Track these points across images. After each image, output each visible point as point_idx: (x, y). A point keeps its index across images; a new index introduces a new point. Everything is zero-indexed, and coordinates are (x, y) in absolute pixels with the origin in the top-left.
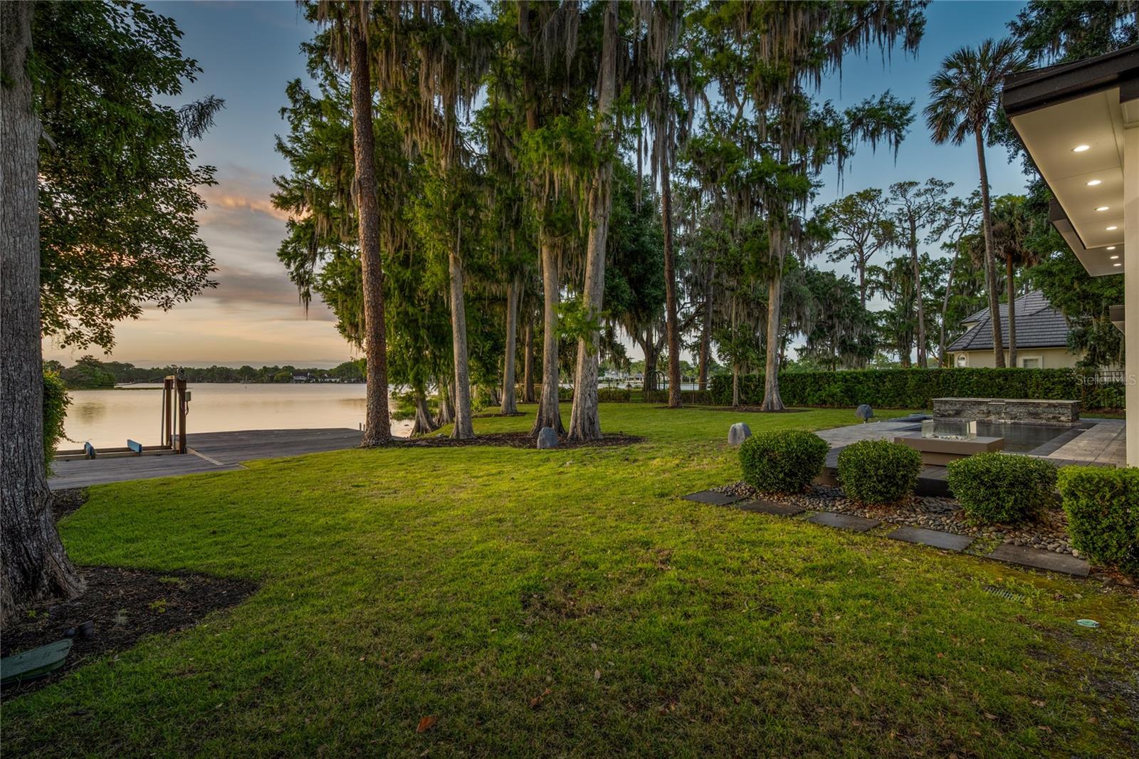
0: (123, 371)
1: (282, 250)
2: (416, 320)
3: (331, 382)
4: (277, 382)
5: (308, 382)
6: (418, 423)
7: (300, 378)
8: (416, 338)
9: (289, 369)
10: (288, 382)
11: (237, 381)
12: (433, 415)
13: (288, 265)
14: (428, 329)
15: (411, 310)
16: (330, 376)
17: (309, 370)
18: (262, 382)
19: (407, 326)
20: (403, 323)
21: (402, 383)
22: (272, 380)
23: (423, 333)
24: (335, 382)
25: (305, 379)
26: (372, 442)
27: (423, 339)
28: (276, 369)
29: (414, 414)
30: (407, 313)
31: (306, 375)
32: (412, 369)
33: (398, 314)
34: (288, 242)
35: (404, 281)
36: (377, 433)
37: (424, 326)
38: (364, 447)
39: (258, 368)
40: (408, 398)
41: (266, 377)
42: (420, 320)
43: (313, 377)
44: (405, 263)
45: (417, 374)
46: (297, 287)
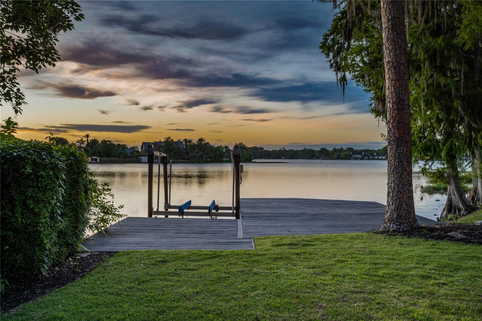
0: (259, 152)
1: (323, 43)
2: (449, 92)
3: (378, 159)
4: (342, 159)
5: (362, 159)
6: (450, 201)
7: (357, 156)
8: (448, 110)
9: (350, 149)
10: (349, 159)
11: (318, 158)
12: (466, 191)
13: (328, 55)
14: (462, 99)
15: (442, 80)
16: (378, 155)
17: (364, 151)
18: (333, 159)
19: (438, 99)
20: (434, 96)
21: (432, 159)
22: (339, 158)
23: (457, 104)
24: (382, 159)
25: (360, 156)
26: (393, 227)
27: (457, 111)
28: (342, 150)
29: (445, 189)
30: (439, 84)
31: (361, 154)
32: (444, 145)
33: (428, 86)
34: (328, 35)
35: (435, 51)
36: (399, 216)
37: (457, 97)
38: (382, 233)
39: (331, 149)
40: (439, 175)
41: (335, 156)
42: (453, 91)
43: (366, 155)
44: (436, 32)
45: (451, 149)
46: (335, 73)
